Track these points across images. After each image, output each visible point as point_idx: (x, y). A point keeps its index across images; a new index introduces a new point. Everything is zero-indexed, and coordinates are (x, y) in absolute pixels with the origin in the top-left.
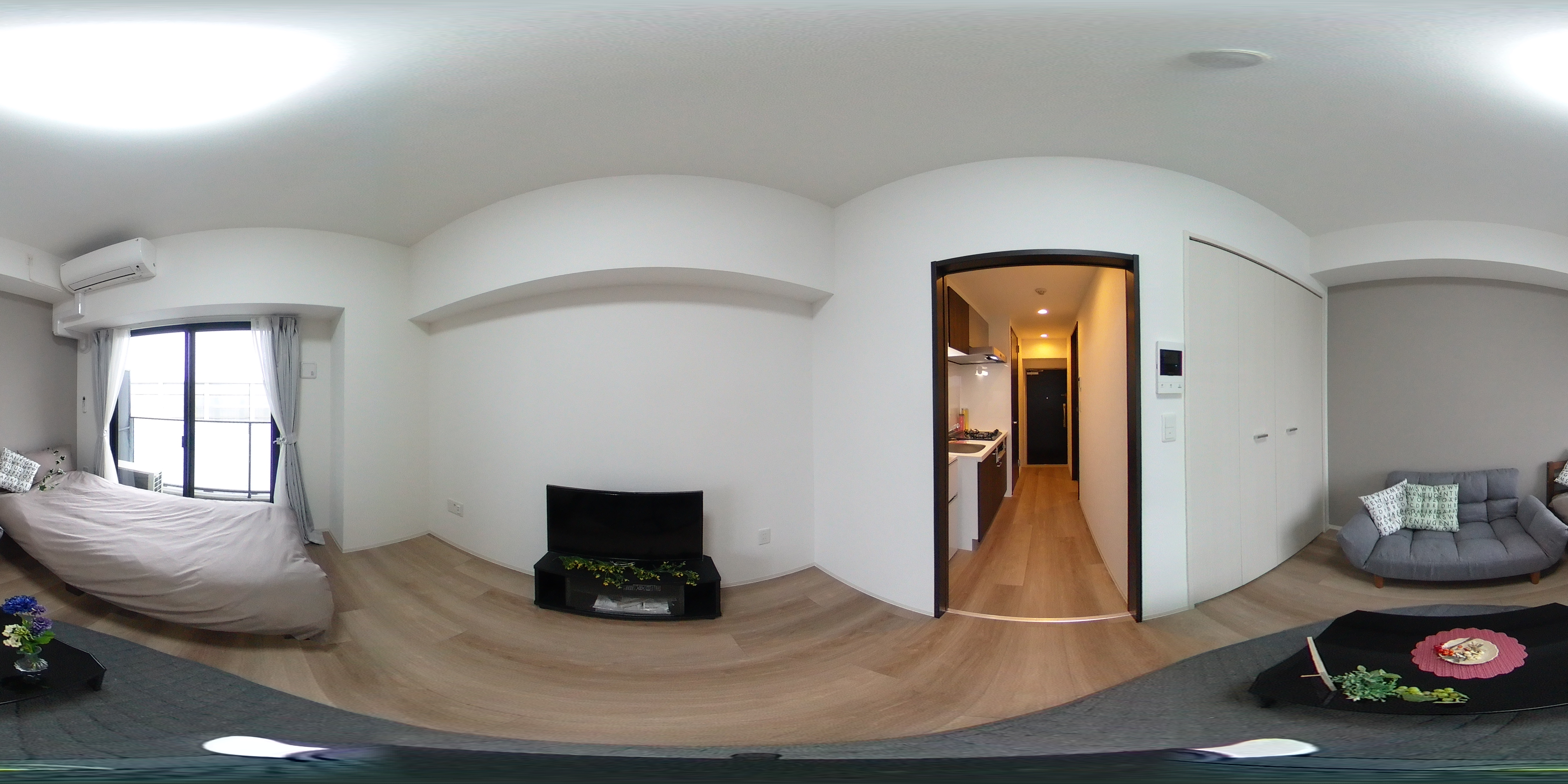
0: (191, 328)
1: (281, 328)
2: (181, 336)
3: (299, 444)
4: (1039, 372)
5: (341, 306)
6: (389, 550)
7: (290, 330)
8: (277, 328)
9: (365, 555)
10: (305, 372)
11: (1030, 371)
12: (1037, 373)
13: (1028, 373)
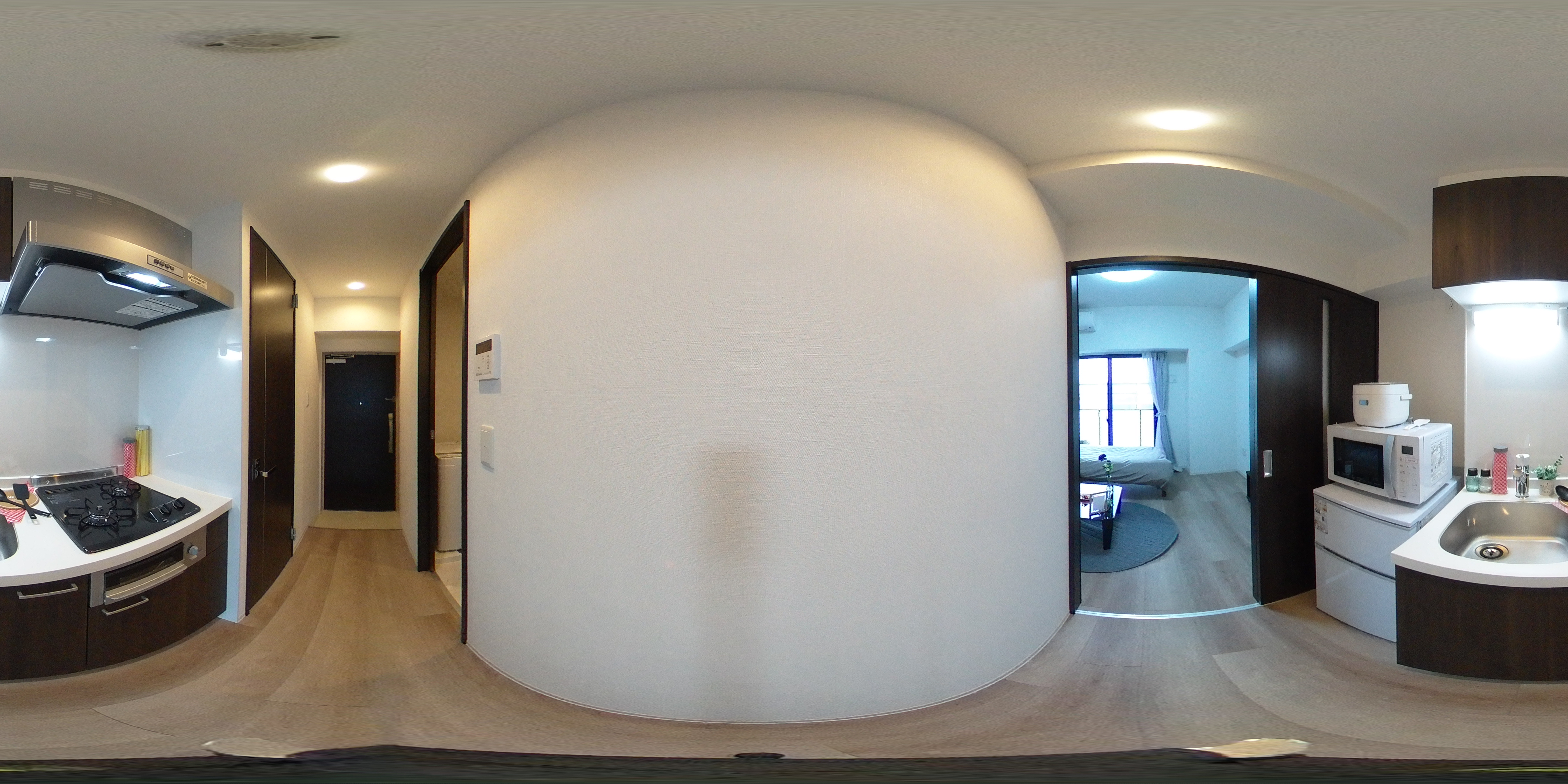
0: (1110, 357)
1: (1157, 358)
2: (1106, 360)
3: (1169, 417)
4: (347, 359)
5: (1186, 348)
6: (1212, 475)
7: (1162, 360)
8: (1155, 358)
9: (1201, 477)
10: (1171, 380)
11: (332, 357)
12: (344, 361)
13: (329, 361)
